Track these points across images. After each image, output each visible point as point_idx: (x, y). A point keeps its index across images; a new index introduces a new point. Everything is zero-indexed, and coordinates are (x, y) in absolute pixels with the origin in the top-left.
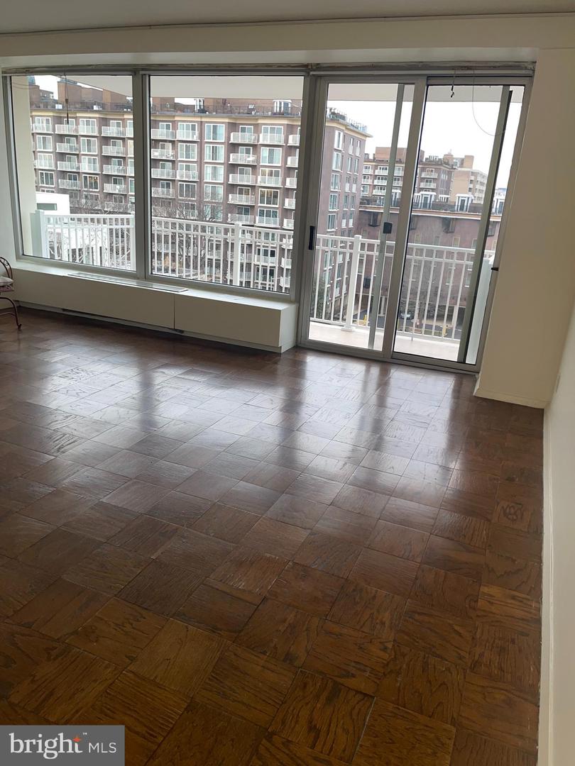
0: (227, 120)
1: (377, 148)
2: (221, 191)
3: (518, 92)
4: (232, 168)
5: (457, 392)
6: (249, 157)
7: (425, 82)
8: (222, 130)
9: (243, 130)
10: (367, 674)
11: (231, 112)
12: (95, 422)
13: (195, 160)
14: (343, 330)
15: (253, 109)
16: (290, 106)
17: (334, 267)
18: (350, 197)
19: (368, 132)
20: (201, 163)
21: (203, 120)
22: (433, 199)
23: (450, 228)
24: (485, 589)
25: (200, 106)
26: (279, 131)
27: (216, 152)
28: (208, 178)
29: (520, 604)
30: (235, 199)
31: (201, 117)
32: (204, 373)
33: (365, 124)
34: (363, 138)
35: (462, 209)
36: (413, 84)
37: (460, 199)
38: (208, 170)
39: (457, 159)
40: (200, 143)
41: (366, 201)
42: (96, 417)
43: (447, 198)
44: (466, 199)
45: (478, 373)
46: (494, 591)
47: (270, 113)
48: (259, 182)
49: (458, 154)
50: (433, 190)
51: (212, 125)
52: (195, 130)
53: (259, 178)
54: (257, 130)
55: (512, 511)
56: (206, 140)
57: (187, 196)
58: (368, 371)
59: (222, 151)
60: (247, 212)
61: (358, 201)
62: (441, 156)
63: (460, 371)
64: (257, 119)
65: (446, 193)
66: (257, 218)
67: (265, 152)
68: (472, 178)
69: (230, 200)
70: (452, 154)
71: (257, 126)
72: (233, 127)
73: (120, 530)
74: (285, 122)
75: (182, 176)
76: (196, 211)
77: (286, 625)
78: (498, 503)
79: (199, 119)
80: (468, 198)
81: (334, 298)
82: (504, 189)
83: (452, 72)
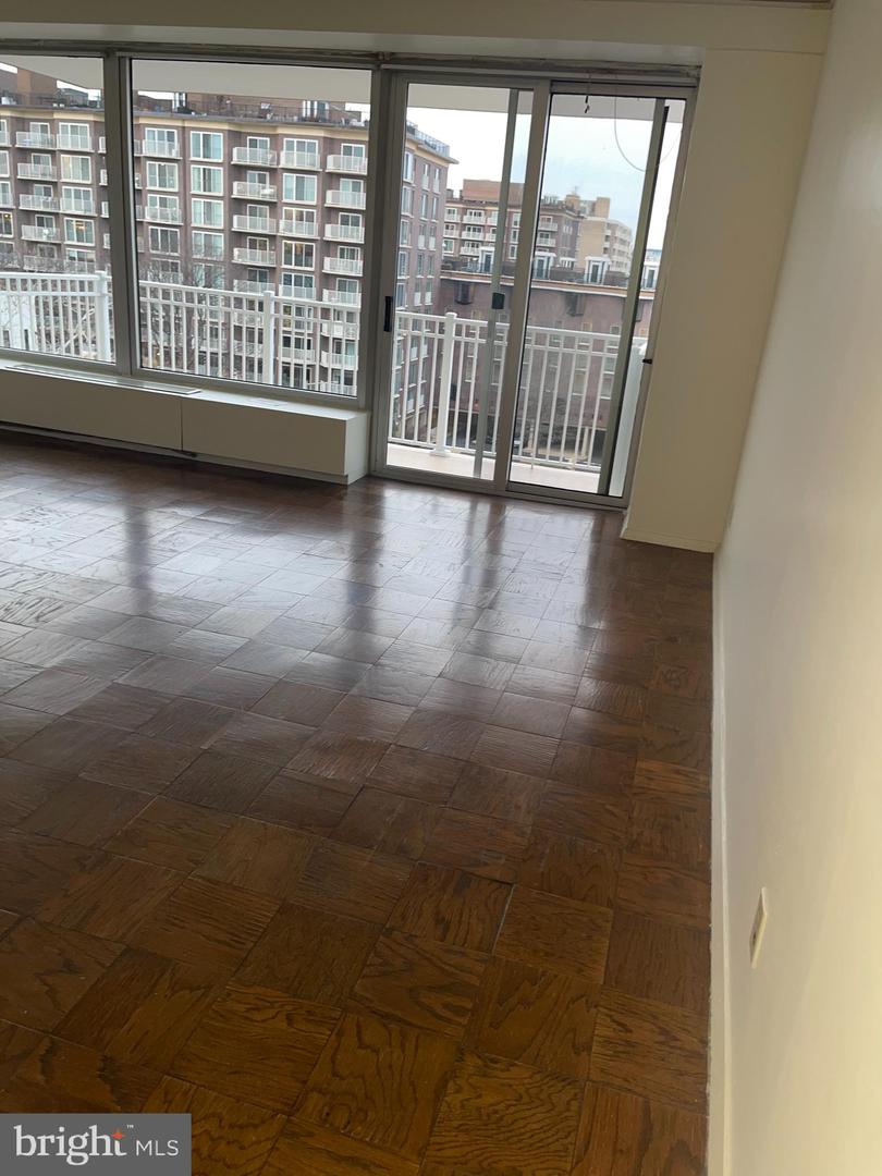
0: (226, 127)
1: (465, 181)
2: (220, 242)
3: (677, 108)
4: (237, 205)
5: (598, 535)
6: (264, 188)
7: (548, 88)
8: (218, 142)
9: (253, 144)
10: (503, 861)
11: (232, 113)
12: (86, 581)
13: (176, 190)
14: (432, 455)
15: (269, 111)
16: (327, 107)
17: (404, 366)
18: (426, 258)
19: (452, 155)
20: (185, 194)
21: (186, 125)
22: (551, 264)
23: (578, 309)
24: (642, 765)
25: (181, 102)
26: (311, 148)
27: (210, 179)
28: (198, 221)
29: (684, 778)
30: (242, 256)
31: (183, 120)
32: (238, 514)
33: (447, 143)
34: (444, 164)
35: (594, 278)
36: (532, 90)
37: (592, 264)
38: (198, 207)
39: (585, 202)
40: (183, 163)
41: (451, 264)
42: (86, 573)
43: (573, 263)
44: (600, 265)
45: (626, 508)
46: (654, 766)
47: (296, 118)
48: (281, 231)
49: (587, 195)
50: (551, 249)
51: (201, 133)
52: (173, 141)
53: (282, 223)
54: (276, 144)
55: (674, 676)
56: (192, 158)
57: (165, 248)
58: (473, 509)
59: (219, 176)
60: (263, 278)
61: (438, 265)
62: (562, 198)
63: (601, 507)
64: (275, 128)
65: (571, 254)
66: (281, 287)
67: (289, 181)
68: (609, 233)
69: (236, 258)
70: (579, 194)
71: (275, 138)
72: (236, 138)
73: (151, 716)
74: (322, 134)
75: (154, 217)
76: (181, 275)
77: (395, 815)
78: (657, 668)
79: (180, 124)
80: (603, 263)
81: (404, 415)
82: (657, 251)
83: (586, 76)
